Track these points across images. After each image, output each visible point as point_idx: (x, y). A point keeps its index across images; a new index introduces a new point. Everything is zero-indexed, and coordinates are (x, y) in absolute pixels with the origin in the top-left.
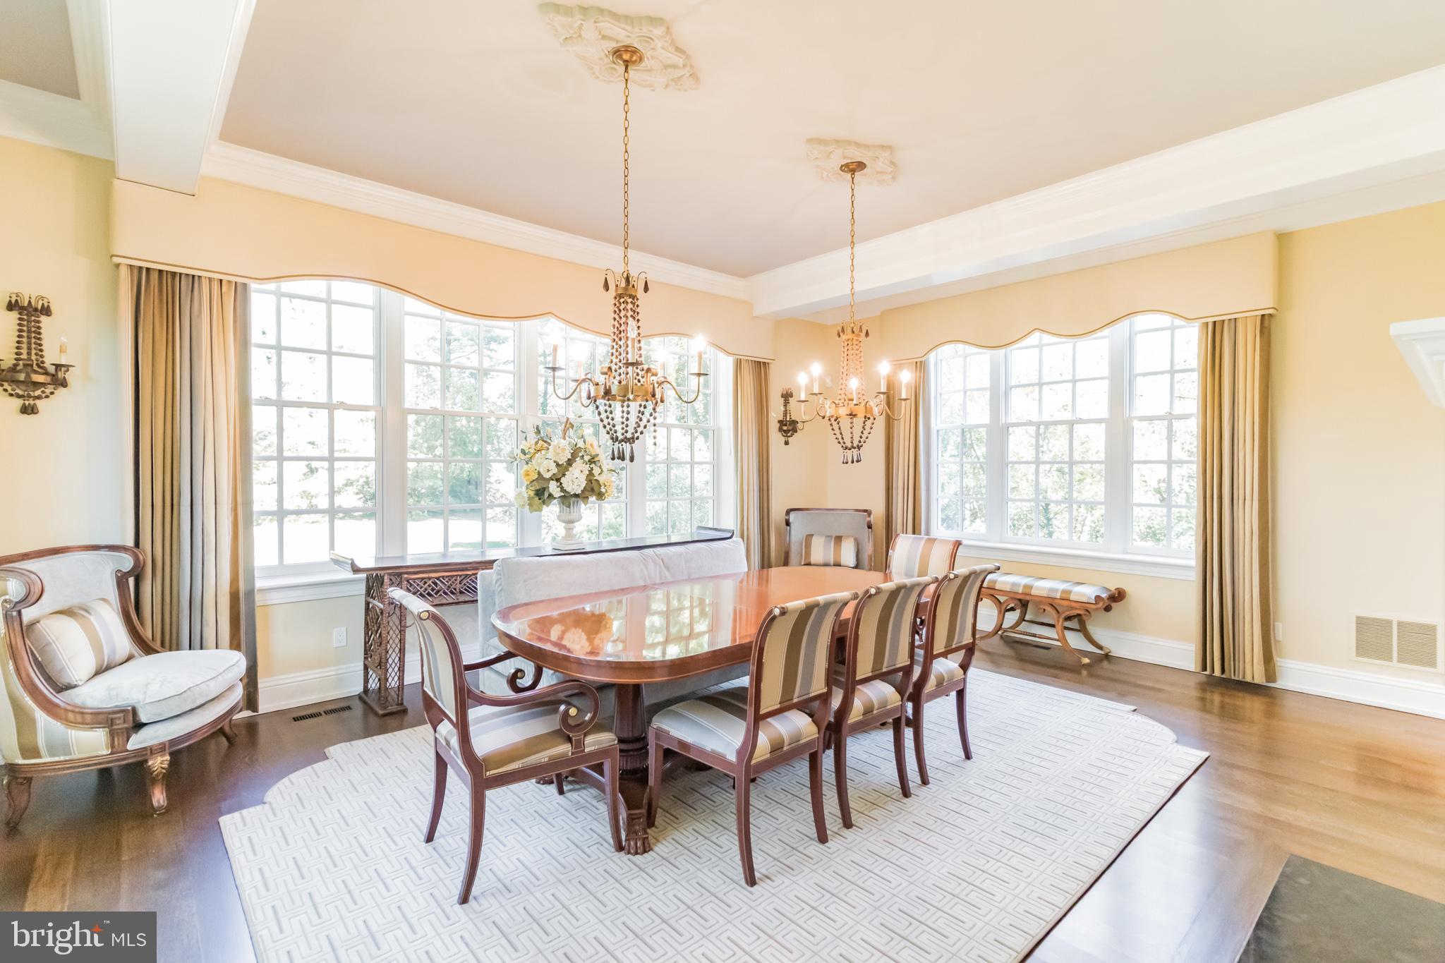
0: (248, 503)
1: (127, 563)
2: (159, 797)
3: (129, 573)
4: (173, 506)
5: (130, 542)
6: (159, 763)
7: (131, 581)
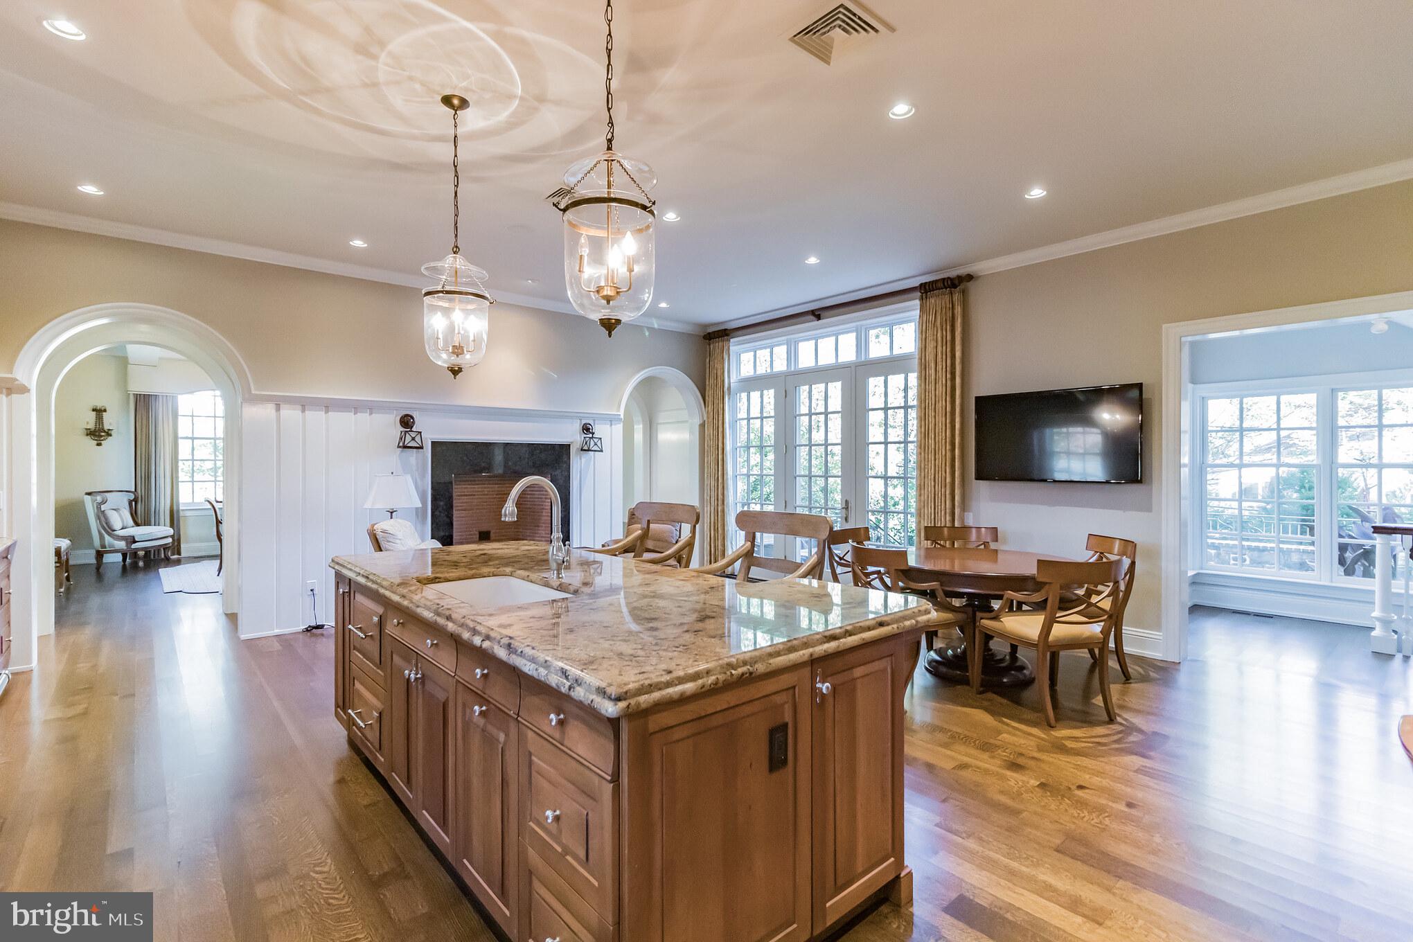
0: (177, 477)
1: (132, 497)
2: (141, 564)
3: (133, 500)
4: (149, 477)
5: (134, 490)
6: (141, 553)
7: (134, 503)
